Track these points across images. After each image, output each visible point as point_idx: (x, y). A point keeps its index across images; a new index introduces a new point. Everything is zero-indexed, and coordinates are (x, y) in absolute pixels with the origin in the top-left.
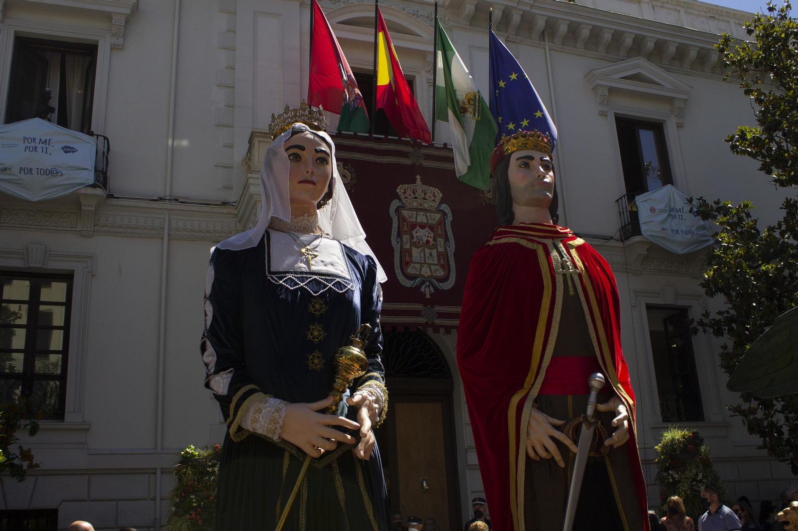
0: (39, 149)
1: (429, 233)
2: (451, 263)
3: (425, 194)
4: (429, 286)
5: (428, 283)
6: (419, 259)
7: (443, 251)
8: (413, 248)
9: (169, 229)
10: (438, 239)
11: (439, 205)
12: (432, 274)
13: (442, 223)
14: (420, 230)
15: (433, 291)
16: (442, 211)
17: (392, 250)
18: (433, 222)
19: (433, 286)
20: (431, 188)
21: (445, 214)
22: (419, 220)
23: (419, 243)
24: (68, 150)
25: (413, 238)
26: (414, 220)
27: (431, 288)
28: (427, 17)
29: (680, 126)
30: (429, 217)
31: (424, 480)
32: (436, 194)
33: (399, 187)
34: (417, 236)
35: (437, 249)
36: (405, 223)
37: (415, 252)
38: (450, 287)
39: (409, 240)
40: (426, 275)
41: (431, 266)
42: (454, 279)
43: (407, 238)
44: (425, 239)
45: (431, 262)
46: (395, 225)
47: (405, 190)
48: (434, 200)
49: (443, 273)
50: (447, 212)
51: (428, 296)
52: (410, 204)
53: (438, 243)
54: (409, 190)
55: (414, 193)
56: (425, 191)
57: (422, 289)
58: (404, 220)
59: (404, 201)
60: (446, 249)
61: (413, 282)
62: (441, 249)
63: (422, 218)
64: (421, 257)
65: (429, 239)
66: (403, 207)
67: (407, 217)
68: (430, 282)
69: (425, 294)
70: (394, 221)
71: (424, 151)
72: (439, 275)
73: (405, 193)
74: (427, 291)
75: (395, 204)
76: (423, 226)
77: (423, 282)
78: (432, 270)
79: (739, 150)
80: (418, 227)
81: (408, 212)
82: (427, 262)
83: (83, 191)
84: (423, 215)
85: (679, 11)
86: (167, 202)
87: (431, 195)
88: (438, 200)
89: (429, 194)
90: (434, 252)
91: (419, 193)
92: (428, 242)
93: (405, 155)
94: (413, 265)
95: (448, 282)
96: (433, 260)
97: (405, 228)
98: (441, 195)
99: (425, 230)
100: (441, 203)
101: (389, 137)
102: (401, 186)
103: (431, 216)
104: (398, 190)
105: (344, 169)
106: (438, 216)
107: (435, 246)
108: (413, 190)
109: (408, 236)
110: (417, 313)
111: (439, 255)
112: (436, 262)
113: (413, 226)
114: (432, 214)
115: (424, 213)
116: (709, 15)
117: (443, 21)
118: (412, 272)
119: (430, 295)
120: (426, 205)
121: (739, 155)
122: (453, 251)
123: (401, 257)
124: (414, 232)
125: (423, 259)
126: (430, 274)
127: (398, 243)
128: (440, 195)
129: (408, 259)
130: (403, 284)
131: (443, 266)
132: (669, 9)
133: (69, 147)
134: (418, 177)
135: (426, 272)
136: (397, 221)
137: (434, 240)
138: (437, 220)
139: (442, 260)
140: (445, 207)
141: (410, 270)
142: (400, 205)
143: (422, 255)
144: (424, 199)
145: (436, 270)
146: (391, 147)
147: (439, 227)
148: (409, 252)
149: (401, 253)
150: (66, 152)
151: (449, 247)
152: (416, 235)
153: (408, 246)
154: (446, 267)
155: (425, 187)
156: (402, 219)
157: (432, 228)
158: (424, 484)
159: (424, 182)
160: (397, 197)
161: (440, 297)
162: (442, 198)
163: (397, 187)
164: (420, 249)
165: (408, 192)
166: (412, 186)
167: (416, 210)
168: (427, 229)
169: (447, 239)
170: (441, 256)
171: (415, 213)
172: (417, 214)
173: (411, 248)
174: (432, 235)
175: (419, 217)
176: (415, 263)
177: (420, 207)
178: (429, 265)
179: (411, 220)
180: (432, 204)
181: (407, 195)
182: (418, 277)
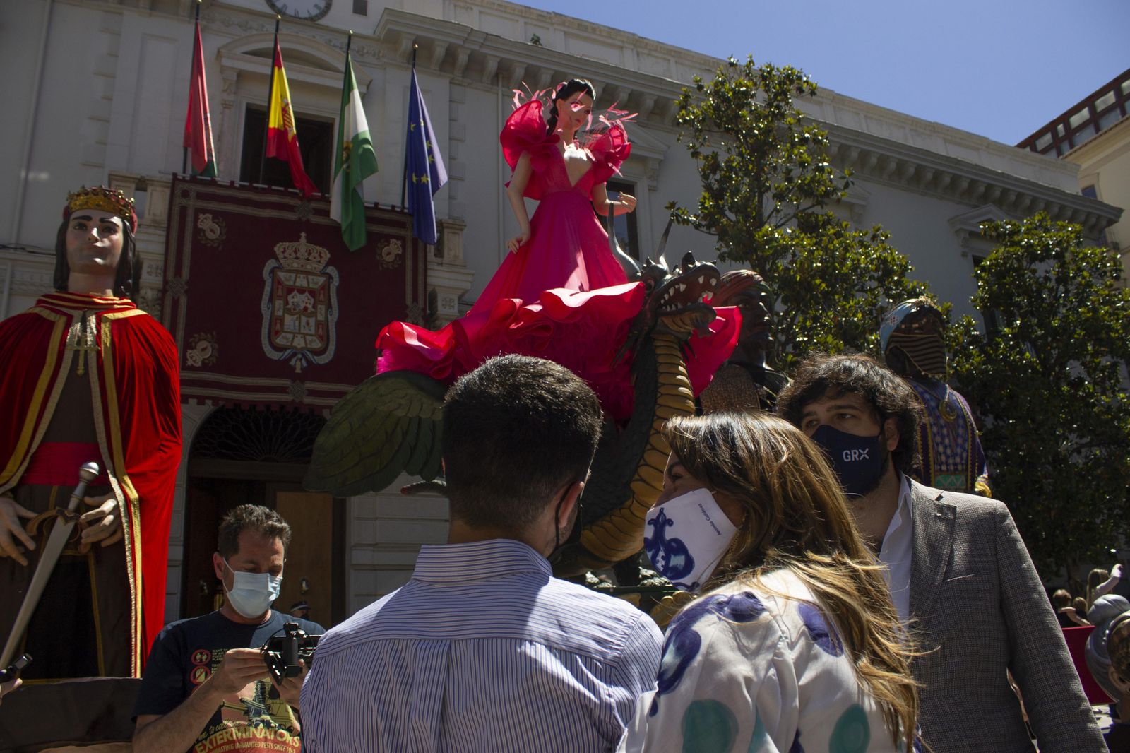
1: (308, 299)
2: (331, 334)
3: (310, 254)
4: (301, 359)
5: (300, 356)
6: (292, 327)
7: (323, 319)
8: (286, 315)
9: (12, 282)
10: (319, 306)
11: (325, 267)
12: (306, 344)
13: (325, 288)
14: (298, 294)
15: (305, 364)
16: (327, 274)
17: (260, 317)
18: (315, 287)
19: (307, 360)
20: (318, 247)
21: (330, 277)
22: (298, 284)
23: (294, 309)
25: (287, 303)
26: (292, 283)
27: (304, 361)
28: (358, 52)
29: (652, 189)
30: (310, 281)
31: (304, 580)
32: (322, 255)
33: (278, 245)
34: (293, 302)
35: (316, 317)
36: (280, 287)
37: (289, 320)
38: (327, 361)
39: (282, 306)
40: (299, 347)
41: (307, 337)
42: (332, 353)
43: (280, 304)
44: (302, 305)
45: (307, 331)
46: (268, 289)
47: (285, 248)
48: (319, 262)
49: (320, 345)
50: (333, 275)
51: (298, 370)
52: (288, 265)
53: (319, 310)
54: (290, 248)
55: (295, 252)
56: (310, 250)
57: (292, 363)
58: (280, 283)
59: (282, 261)
60: (327, 318)
61: (281, 354)
62: (320, 318)
63: (301, 282)
64: (294, 326)
65: (308, 305)
66: (280, 268)
67: (283, 279)
68: (304, 355)
69: (295, 369)
70: (267, 284)
71: (314, 205)
72: (316, 347)
73: (284, 252)
74: (298, 365)
75: (271, 264)
76: (301, 291)
77: (294, 355)
78: (308, 342)
79: (681, 220)
80: (295, 292)
81: (285, 273)
82: (302, 331)
84: (304, 278)
85: (669, 60)
86: (12, 251)
87: (317, 255)
88: (324, 261)
89: (315, 254)
90: (312, 321)
91: (302, 253)
92: (306, 309)
93: (291, 208)
94: (284, 334)
95: (326, 354)
96: (310, 330)
97: (280, 292)
98: (329, 256)
99: (305, 295)
100: (327, 265)
101: (274, 187)
102: (281, 244)
103: (313, 279)
104: (276, 249)
105: (214, 222)
106: (322, 280)
107: (314, 314)
108: (295, 249)
109: (282, 302)
110: (283, 390)
111: (318, 324)
112: (313, 332)
113: (290, 290)
114: (315, 277)
115: (305, 276)
116: (704, 67)
117: (377, 56)
118: (282, 343)
119: (301, 369)
120: (309, 267)
121: (681, 224)
122: (335, 320)
123: (270, 325)
124: (290, 297)
125: (297, 328)
126: (303, 345)
127: (268, 309)
128: (327, 255)
129: (278, 327)
130: (269, 356)
131: (321, 338)
132: (656, 57)
134: (303, 234)
135: (299, 343)
136: (270, 284)
137: (314, 307)
138: (320, 284)
139: (320, 330)
140: (332, 270)
141: (280, 341)
142: (277, 265)
143: (297, 323)
144: (308, 259)
145: (311, 342)
146: (274, 199)
147: (322, 292)
148: (281, 319)
149: (270, 320)
151: (331, 315)
152: (292, 300)
153: (280, 313)
154: (325, 339)
155: (311, 246)
156: (277, 282)
157: (313, 293)
158: (304, 585)
159: (309, 240)
160: (274, 256)
161: (313, 372)
162: (330, 259)
163: (275, 245)
164: (295, 317)
165: (288, 251)
166: (295, 244)
167: (297, 272)
168: (307, 294)
169: (329, 306)
170: (320, 326)
171: (293, 275)
172: (296, 276)
173: (284, 315)
174: (312, 301)
175: (298, 280)
176: (286, 332)
177: (301, 269)
178: (304, 335)
179: (288, 283)
180: (316, 266)
181: (286, 254)
182: (289, 349)
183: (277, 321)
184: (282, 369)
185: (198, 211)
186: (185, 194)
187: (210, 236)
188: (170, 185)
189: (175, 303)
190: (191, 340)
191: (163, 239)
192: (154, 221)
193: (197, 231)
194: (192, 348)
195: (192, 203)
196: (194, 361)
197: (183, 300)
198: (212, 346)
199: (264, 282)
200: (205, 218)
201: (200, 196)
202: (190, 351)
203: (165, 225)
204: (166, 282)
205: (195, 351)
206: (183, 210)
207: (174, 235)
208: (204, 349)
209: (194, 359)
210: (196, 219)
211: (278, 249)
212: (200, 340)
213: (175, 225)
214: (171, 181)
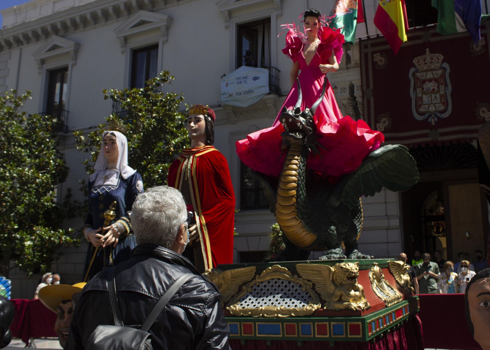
0: (243, 82)
1: (434, 84)
2: (449, 100)
3: (432, 59)
4: (434, 118)
5: (433, 116)
6: (427, 102)
7: (444, 93)
8: (424, 96)
10: (441, 87)
11: (441, 65)
12: (436, 109)
13: (443, 76)
14: (428, 83)
15: (436, 119)
16: (443, 68)
17: (410, 99)
18: (437, 77)
19: (437, 117)
20: (436, 55)
21: (445, 69)
22: (428, 77)
23: (428, 91)
24: (255, 79)
25: (423, 89)
26: (424, 78)
30: (434, 74)
31: (467, 231)
32: (439, 58)
33: (415, 59)
34: (426, 88)
35: (440, 93)
36: (418, 81)
37: (425, 98)
38: (448, 116)
39: (421, 91)
40: (432, 111)
42: (450, 110)
44: (432, 88)
45: (436, 102)
46: (412, 83)
47: (418, 60)
48: (438, 62)
50: (446, 67)
51: (433, 124)
52: (421, 68)
53: (441, 89)
54: (421, 59)
55: (424, 60)
56: (432, 57)
57: (430, 120)
58: (418, 79)
59: (418, 67)
60: (445, 92)
61: (423, 117)
62: (442, 93)
63: (430, 75)
64: (429, 100)
65: (435, 88)
66: (417, 71)
67: (419, 77)
68: (435, 115)
69: (432, 123)
70: (411, 81)
73: (418, 62)
74: (433, 121)
75: (412, 70)
76: (430, 81)
77: (430, 116)
78: (437, 107)
81: (420, 74)
82: (433, 102)
83: (265, 98)
84: (431, 73)
87: (436, 59)
88: (440, 61)
90: (438, 96)
91: (428, 60)
92: (434, 90)
94: (423, 106)
95: (447, 112)
96: (437, 101)
97: (419, 84)
98: (443, 57)
99: (432, 82)
100: (443, 62)
102: (416, 58)
103: (436, 73)
104: (414, 61)
105: (381, 57)
106: (440, 72)
107: (438, 92)
108: (424, 59)
109: (420, 89)
110: (426, 135)
111: (441, 96)
112: (439, 101)
113: (424, 82)
114: (436, 71)
115: (431, 72)
119: (435, 123)
120: (433, 67)
122: (450, 92)
123: (416, 102)
124: (424, 86)
125: (430, 101)
126: (434, 109)
127: (414, 94)
128: (441, 57)
129: (420, 103)
130: (417, 119)
131: (443, 104)
133: (256, 77)
134: (427, 50)
135: (432, 109)
136: (413, 81)
137: (438, 87)
138: (440, 74)
139: (443, 99)
140: (446, 65)
141: (422, 110)
142: (415, 70)
143: (430, 99)
144: (432, 63)
147: (441, 78)
148: (421, 98)
149: (416, 98)
150: (254, 80)
151: (448, 90)
152: (426, 87)
153: (420, 95)
154: (446, 104)
155: (432, 55)
156: (416, 79)
157: (436, 80)
158: (467, 234)
159: (431, 52)
160: (414, 66)
161: (441, 123)
162: (443, 59)
163: (413, 60)
164: (428, 95)
165: (420, 61)
166: (423, 56)
167: (426, 71)
168: (433, 81)
169: (446, 85)
170: (443, 97)
171: (425, 73)
172: (426, 74)
173: (422, 96)
174: (437, 84)
175: (428, 75)
176: (425, 105)
177: (429, 69)
178: (434, 104)
179: (422, 78)
180: (436, 65)
181: (420, 63)
182: (427, 113)
183: (419, 100)
184: (425, 124)
185: (373, 53)
186: (366, 47)
187: (381, 64)
188: (358, 44)
189: (369, 102)
190: (378, 118)
191: (360, 72)
192: (356, 64)
193: (374, 63)
194: (379, 123)
195: (370, 50)
196: (380, 129)
197: (372, 99)
198: (388, 119)
199: (409, 81)
200: (377, 56)
201: (373, 45)
202: (378, 124)
203: (359, 65)
204: (363, 92)
205: (380, 124)
206: (366, 55)
207: (364, 68)
208: (384, 122)
209: (380, 127)
210: (373, 57)
211: (415, 61)
212: (382, 118)
213: (363, 63)
214: (358, 42)
